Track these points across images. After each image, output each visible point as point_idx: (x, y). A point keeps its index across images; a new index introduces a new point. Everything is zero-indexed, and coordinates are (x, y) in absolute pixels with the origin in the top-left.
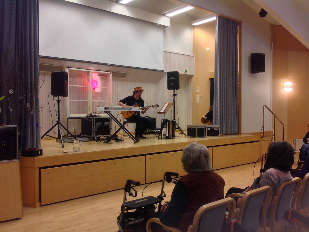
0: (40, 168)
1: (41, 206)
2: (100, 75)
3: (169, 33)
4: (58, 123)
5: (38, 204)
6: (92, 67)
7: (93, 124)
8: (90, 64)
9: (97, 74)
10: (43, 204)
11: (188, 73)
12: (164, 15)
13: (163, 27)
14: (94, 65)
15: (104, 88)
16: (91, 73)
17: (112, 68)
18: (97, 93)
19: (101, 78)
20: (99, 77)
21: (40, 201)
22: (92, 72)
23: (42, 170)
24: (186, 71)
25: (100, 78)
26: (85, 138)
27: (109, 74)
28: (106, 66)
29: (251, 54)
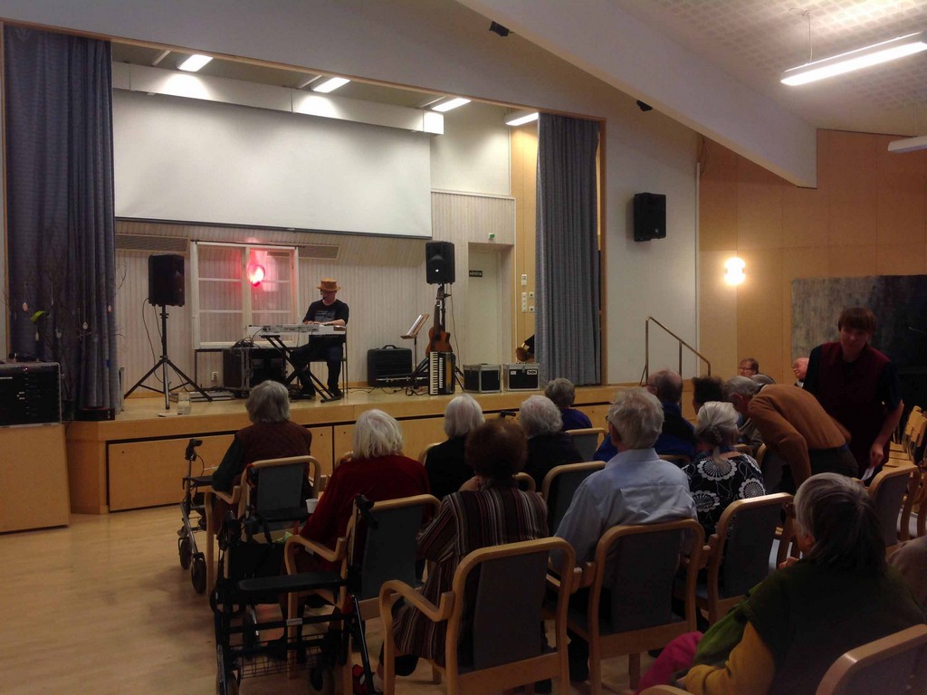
0: (108, 443)
1: (111, 512)
2: (272, 253)
3: (447, 151)
4: (164, 360)
5: (104, 509)
6: (253, 236)
7: (243, 361)
8: (247, 230)
9: (266, 252)
10: (113, 509)
11: (498, 241)
12: (428, 109)
13: (430, 138)
14: (256, 231)
15: (282, 282)
16: (248, 251)
17: (299, 238)
18: (268, 293)
19: (276, 260)
20: (270, 257)
21: (108, 503)
22: (251, 248)
23: (110, 446)
24: (492, 236)
25: (274, 261)
26: (227, 393)
27: (292, 251)
28: (286, 233)
29: (633, 196)
